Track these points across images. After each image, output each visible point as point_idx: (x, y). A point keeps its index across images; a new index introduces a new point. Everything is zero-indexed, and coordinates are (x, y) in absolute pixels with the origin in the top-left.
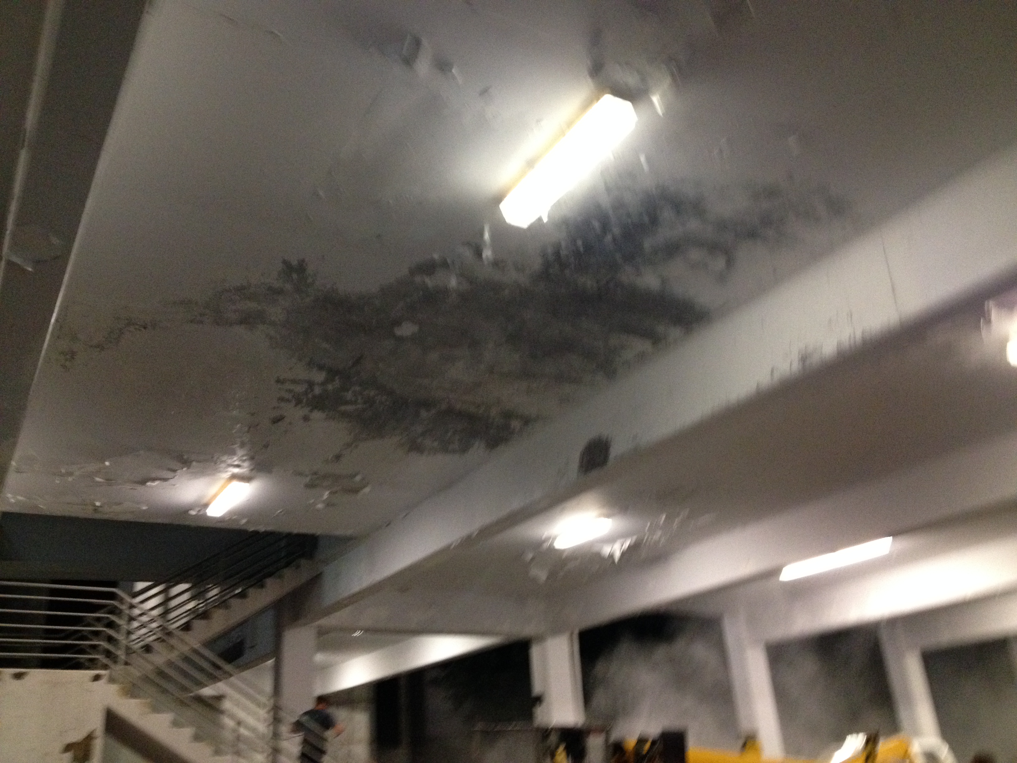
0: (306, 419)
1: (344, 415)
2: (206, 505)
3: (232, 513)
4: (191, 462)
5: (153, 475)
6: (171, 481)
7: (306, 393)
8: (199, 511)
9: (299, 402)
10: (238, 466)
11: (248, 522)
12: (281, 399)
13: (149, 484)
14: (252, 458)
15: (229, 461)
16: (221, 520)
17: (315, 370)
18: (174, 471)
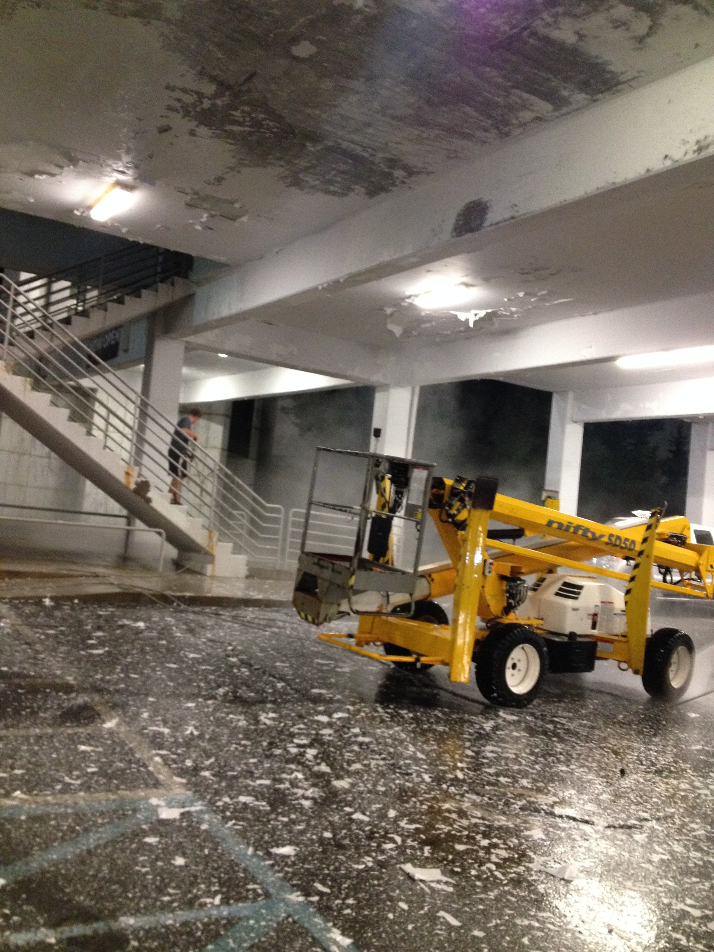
0: (192, 133)
1: (230, 135)
2: (90, 208)
3: (115, 220)
4: (78, 160)
5: (41, 168)
6: (58, 177)
7: (194, 105)
8: (83, 212)
9: (187, 114)
10: (123, 172)
11: (128, 232)
12: (170, 108)
13: (36, 176)
14: (136, 167)
15: (115, 166)
16: (104, 225)
17: (205, 81)
18: (61, 167)
